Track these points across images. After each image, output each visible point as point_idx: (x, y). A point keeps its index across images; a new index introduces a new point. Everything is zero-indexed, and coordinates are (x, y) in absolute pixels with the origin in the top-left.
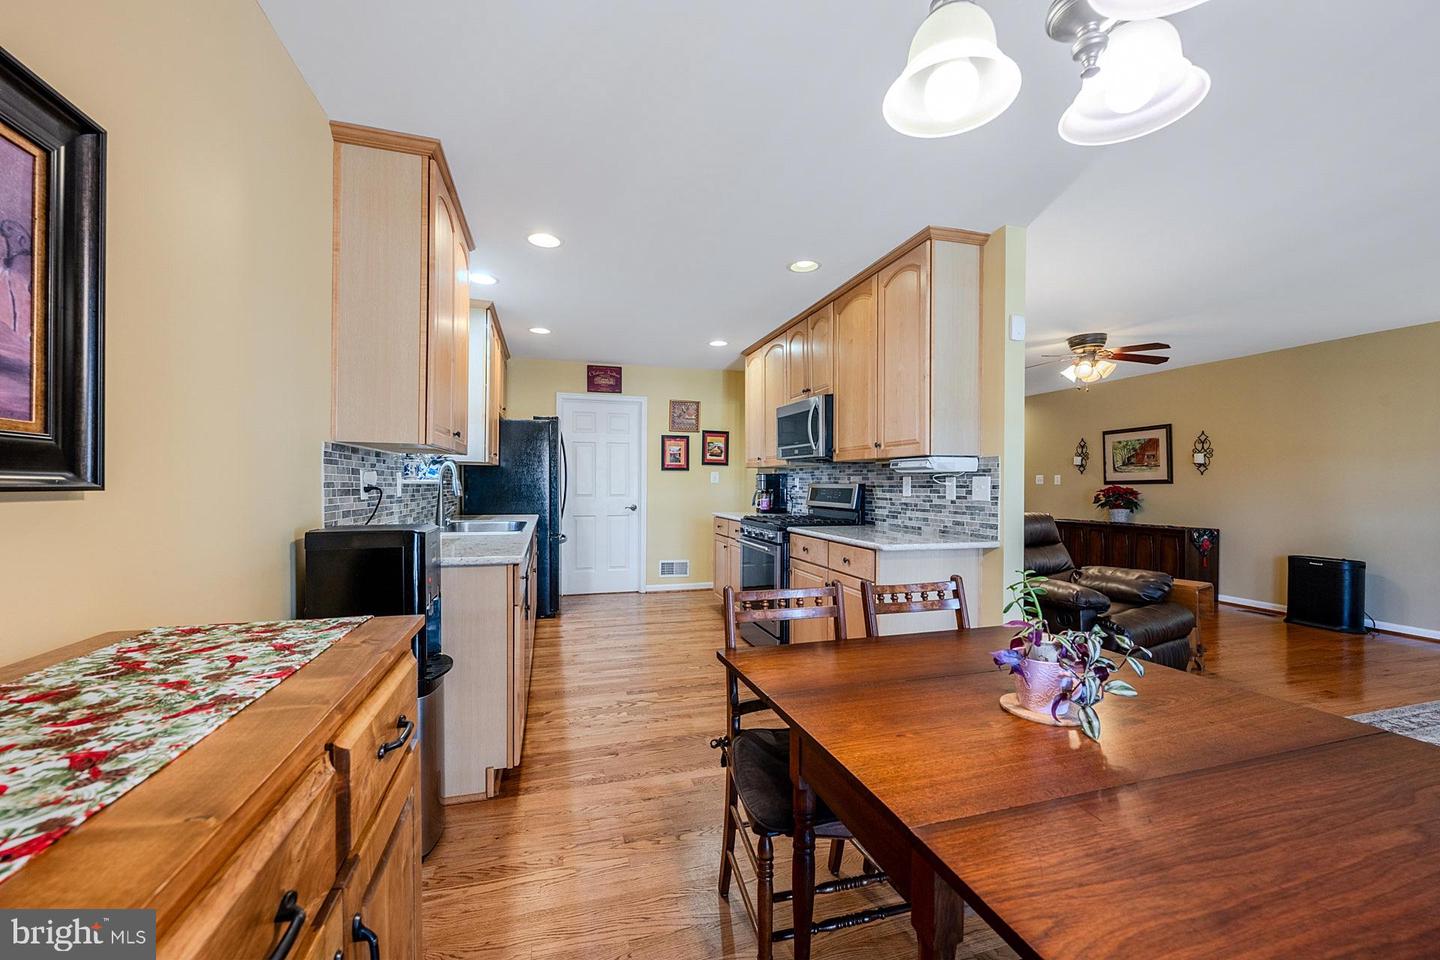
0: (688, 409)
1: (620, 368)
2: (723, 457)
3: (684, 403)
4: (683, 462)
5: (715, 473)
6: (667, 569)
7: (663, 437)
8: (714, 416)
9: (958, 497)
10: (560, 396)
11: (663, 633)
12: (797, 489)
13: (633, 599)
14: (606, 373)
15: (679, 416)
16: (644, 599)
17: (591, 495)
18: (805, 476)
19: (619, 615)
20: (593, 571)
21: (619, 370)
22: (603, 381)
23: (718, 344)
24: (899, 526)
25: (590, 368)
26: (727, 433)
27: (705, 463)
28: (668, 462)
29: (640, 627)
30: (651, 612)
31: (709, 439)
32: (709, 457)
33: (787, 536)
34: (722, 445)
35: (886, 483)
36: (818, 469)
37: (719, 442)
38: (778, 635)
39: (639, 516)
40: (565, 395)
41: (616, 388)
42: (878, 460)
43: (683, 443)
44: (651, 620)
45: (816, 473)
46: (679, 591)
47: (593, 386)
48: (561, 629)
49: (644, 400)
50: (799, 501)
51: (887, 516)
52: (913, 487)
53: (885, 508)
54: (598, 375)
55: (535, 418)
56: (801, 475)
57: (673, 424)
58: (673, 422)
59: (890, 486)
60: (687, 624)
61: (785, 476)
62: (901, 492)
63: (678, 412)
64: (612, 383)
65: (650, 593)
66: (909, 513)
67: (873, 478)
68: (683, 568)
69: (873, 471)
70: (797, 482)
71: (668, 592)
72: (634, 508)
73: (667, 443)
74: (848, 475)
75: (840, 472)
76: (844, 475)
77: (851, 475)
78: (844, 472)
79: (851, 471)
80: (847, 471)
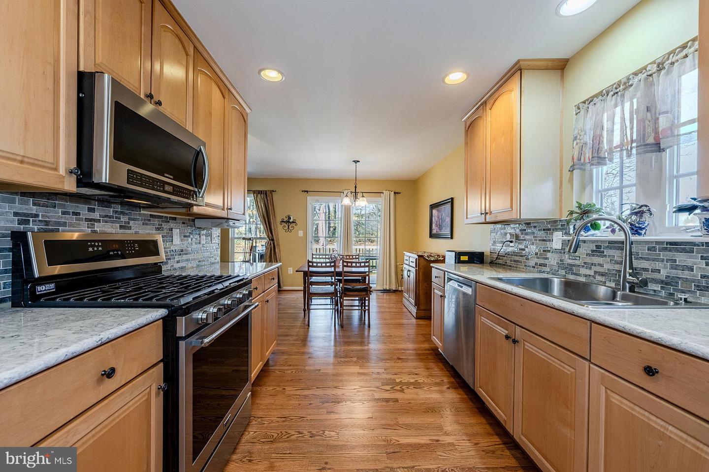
74: (87, 220)
75: (63, 213)
76: (77, 219)
77: (95, 220)
78: (77, 214)
79: (96, 215)
80: (86, 214)
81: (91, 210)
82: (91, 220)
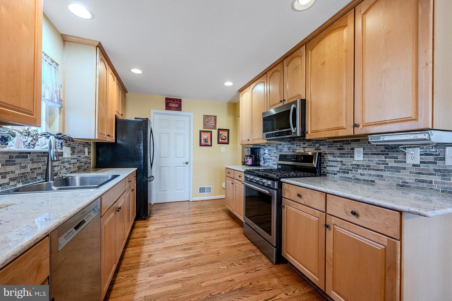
0: (211, 119)
1: (181, 99)
2: (226, 141)
3: (210, 116)
4: (209, 143)
5: (223, 147)
6: (202, 190)
7: (200, 131)
8: (223, 122)
9: (421, 162)
10: (152, 111)
11: (201, 232)
12: (267, 155)
13: (187, 205)
14: (174, 101)
15: (208, 122)
16: (192, 205)
17: (167, 157)
18: (271, 148)
19: (179, 217)
20: (168, 192)
21: (180, 100)
22: (173, 105)
23: (228, 84)
24: (350, 178)
25: (167, 99)
26: (228, 130)
27: (219, 143)
28: (203, 142)
29: (189, 226)
30: (195, 215)
31: (221, 132)
32: (220, 140)
33: (280, 184)
34: (226, 135)
35: (337, 152)
36: (281, 145)
37: (225, 134)
38: (275, 245)
39: (190, 166)
40: (155, 111)
41: (179, 108)
42: (329, 138)
43: (209, 134)
44: (195, 221)
45: (279, 147)
46: (207, 200)
47: (168, 107)
48: (148, 229)
49: (192, 114)
50: (268, 161)
51: (339, 172)
52: (365, 154)
53: (336, 166)
54: (170, 102)
55: (135, 118)
56: (269, 148)
57: (205, 125)
58: (204, 125)
59: (340, 154)
60: (213, 224)
61: (259, 148)
62: (354, 158)
63: (207, 120)
64: (177, 106)
65: (194, 201)
66: (360, 171)
67: (324, 149)
68: (209, 189)
69: (325, 145)
70: (266, 151)
71: (202, 201)
72: (187, 163)
73: (202, 134)
74: (303, 147)
75: (297, 146)
76: (300, 148)
77: (305, 147)
78: (300, 146)
79: (305, 145)
80: (302, 145)
81: (304, 144)
82: (304, 147)
